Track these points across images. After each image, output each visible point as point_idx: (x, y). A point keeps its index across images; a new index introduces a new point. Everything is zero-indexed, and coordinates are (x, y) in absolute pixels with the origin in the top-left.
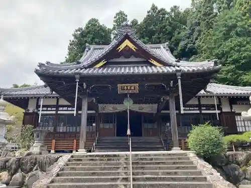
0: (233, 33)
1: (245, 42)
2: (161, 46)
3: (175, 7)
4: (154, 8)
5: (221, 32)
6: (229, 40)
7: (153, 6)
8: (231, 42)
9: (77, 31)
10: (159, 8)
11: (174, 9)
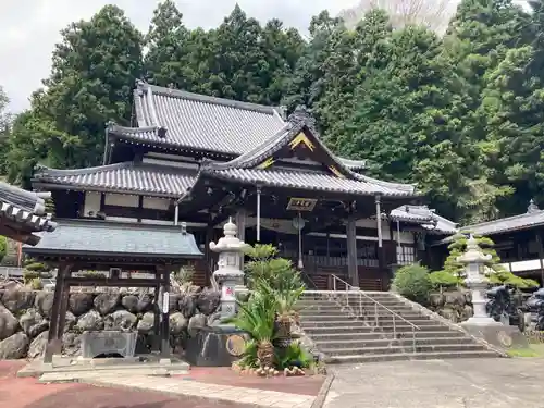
0: (384, 111)
1: (399, 131)
2: (275, 111)
3: (276, 22)
4: (238, 15)
5: (366, 106)
6: (377, 123)
7: (237, 10)
8: (380, 126)
9: (74, 26)
10: (248, 18)
11: (274, 25)
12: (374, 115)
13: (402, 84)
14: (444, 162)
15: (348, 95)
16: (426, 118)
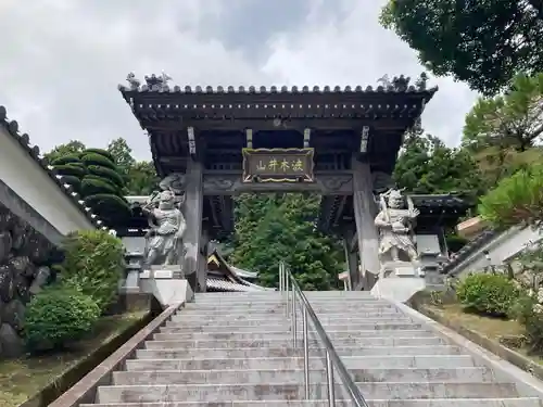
12: (270, 240)
13: (290, 219)
14: (316, 276)
15: (254, 223)
16: (306, 244)
